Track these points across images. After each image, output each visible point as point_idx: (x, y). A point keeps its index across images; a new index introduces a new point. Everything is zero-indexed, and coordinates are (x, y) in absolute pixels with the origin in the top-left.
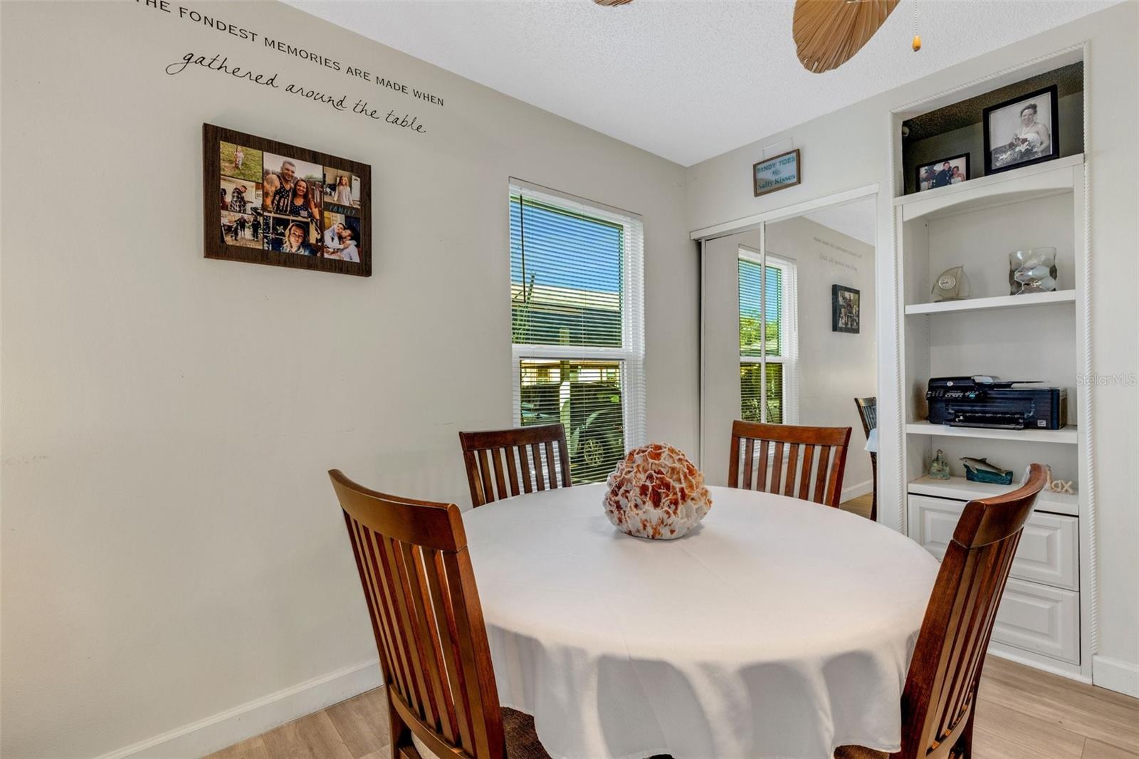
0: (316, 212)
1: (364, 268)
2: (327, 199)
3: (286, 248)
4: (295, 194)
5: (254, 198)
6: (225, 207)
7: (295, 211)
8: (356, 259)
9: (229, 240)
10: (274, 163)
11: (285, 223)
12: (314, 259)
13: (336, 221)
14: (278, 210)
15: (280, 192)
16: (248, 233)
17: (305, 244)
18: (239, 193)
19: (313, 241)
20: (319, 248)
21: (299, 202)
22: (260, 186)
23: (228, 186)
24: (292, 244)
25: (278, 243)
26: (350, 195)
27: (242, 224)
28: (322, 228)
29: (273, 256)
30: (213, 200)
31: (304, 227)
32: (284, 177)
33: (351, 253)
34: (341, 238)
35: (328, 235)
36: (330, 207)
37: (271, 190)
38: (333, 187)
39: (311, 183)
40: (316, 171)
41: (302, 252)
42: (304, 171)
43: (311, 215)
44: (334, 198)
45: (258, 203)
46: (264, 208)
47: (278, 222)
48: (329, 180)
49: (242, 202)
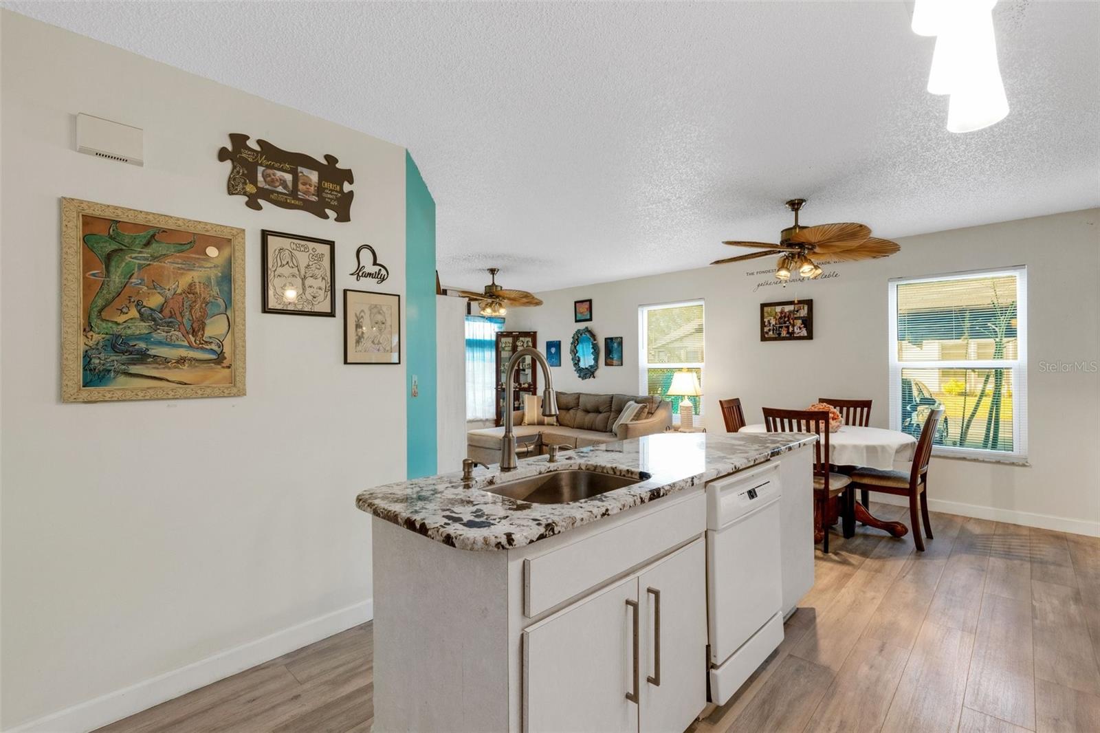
0: (792, 321)
1: (810, 337)
2: (795, 316)
3: (782, 335)
4: (785, 317)
5: (773, 322)
6: (765, 326)
7: (785, 323)
8: (806, 335)
9: (766, 336)
10: (778, 309)
11: (782, 327)
12: (791, 337)
13: (799, 322)
14: (780, 323)
15: (780, 318)
16: (771, 333)
17: (788, 333)
18: (769, 321)
19: (790, 331)
20: (793, 332)
21: (786, 319)
22: (775, 317)
23: (766, 320)
24: (784, 334)
25: (780, 334)
26: (804, 312)
27: (770, 330)
28: (793, 326)
29: (779, 338)
30: (763, 325)
31: (788, 327)
32: (781, 313)
33: (804, 333)
34: (800, 328)
35: (795, 328)
36: (796, 318)
37: (778, 317)
38: (797, 311)
39: (790, 312)
40: (791, 308)
41: (787, 335)
42: (788, 308)
43: (790, 323)
44: (798, 315)
45: (774, 323)
46: (776, 324)
47: (780, 327)
48: (796, 309)
49: (770, 323)
